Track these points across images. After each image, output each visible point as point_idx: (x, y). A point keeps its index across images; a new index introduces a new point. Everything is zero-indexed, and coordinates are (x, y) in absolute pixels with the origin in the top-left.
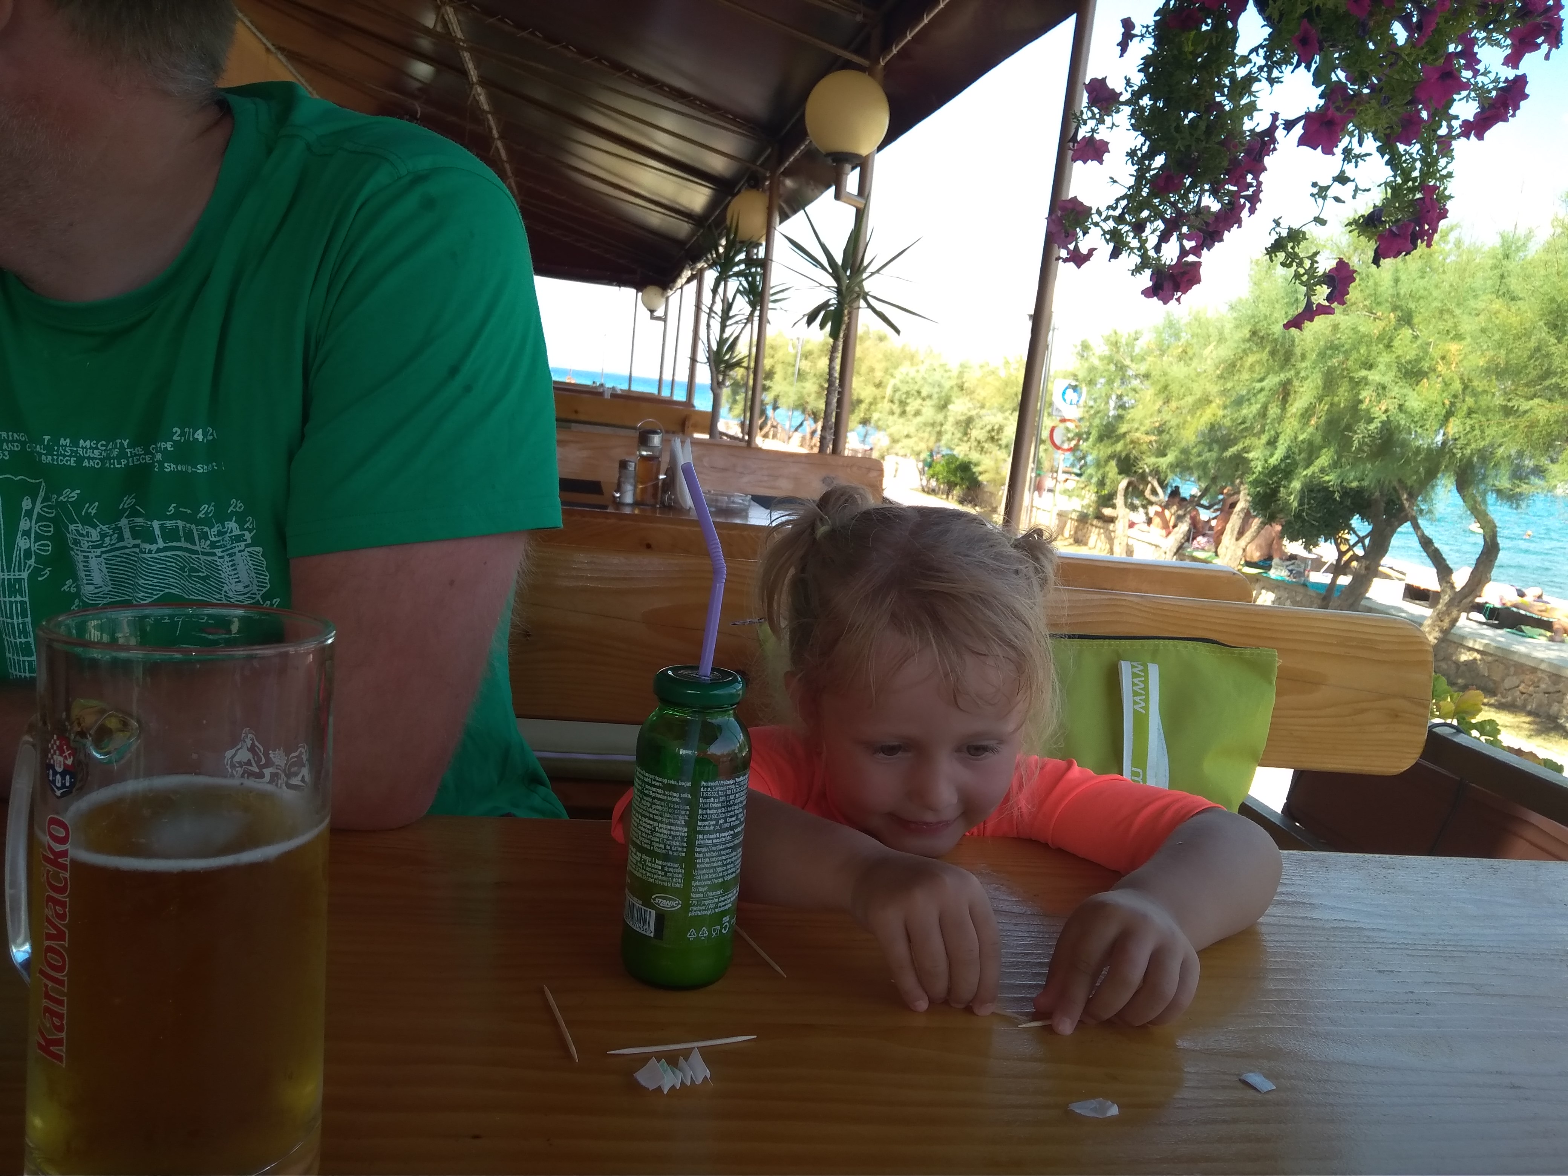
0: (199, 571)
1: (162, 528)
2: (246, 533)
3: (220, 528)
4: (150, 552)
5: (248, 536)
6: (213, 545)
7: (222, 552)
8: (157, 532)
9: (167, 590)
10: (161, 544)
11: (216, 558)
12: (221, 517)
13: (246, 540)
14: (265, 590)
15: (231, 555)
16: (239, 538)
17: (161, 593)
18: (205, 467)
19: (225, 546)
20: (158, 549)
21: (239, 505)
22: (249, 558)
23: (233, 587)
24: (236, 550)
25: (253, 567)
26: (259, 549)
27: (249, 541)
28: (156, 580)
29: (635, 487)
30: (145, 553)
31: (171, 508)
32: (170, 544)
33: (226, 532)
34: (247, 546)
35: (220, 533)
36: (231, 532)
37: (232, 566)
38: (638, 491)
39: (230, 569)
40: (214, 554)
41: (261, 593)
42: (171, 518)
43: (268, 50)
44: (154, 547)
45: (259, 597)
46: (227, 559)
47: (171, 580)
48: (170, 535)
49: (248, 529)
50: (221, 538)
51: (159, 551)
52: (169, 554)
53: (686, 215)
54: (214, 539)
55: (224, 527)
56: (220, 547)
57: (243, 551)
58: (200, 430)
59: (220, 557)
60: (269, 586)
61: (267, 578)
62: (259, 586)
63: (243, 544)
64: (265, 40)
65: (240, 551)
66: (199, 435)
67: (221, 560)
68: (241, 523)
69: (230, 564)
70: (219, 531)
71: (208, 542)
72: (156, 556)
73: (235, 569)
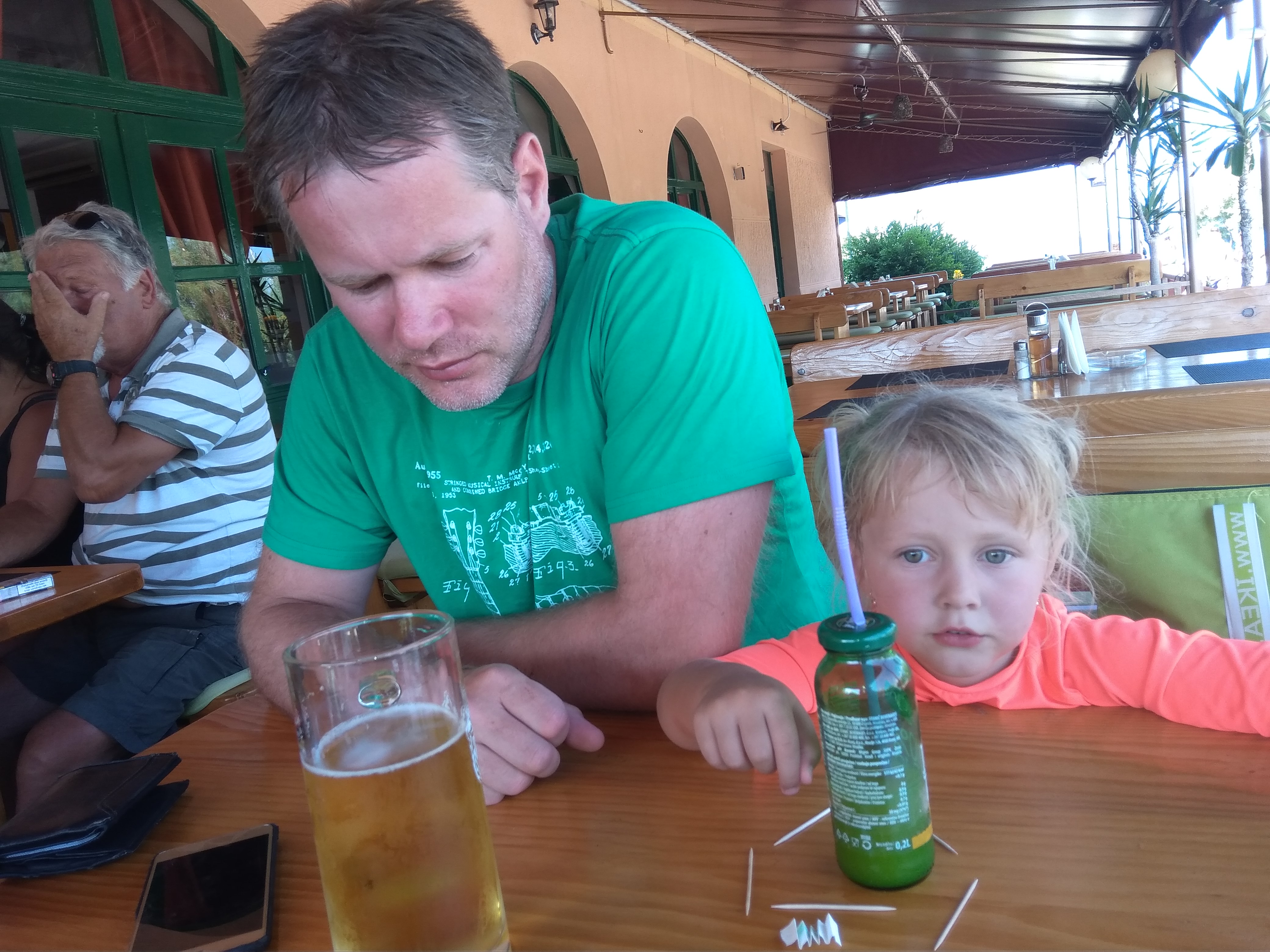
0: (562, 535)
1: (538, 509)
2: (580, 507)
3: (564, 506)
4: (536, 526)
5: (581, 508)
6: (563, 518)
7: (569, 521)
8: (536, 512)
9: (552, 547)
10: (541, 520)
11: (566, 526)
12: (563, 498)
13: (581, 511)
14: (600, 541)
15: (575, 522)
16: (577, 511)
17: (549, 550)
18: (546, 468)
19: (570, 517)
20: (540, 523)
21: (571, 490)
22: (586, 522)
23: (581, 543)
24: (577, 518)
25: (589, 527)
26: (590, 516)
27: (583, 512)
28: (544, 543)
29: (1030, 363)
30: (532, 528)
31: (539, 496)
32: (545, 518)
33: (568, 508)
34: (583, 515)
35: (565, 510)
36: (571, 507)
37: (577, 529)
38: (1033, 366)
39: (577, 531)
40: (564, 524)
41: (599, 543)
42: (541, 502)
43: (749, 74)
44: (537, 522)
45: (598, 547)
46: (573, 525)
47: (553, 540)
48: (544, 512)
49: (579, 505)
50: (566, 512)
51: (540, 524)
52: (546, 524)
53: (1109, 88)
54: (562, 514)
55: (566, 505)
56: (567, 518)
57: (581, 518)
58: (539, 445)
59: (570, 525)
60: (602, 538)
61: (600, 533)
62: (596, 539)
63: (580, 513)
64: (745, 68)
65: (579, 519)
66: (538, 449)
67: (570, 527)
68: (576, 501)
69: (576, 528)
70: (564, 508)
71: (560, 517)
72: (539, 527)
73: (580, 531)
